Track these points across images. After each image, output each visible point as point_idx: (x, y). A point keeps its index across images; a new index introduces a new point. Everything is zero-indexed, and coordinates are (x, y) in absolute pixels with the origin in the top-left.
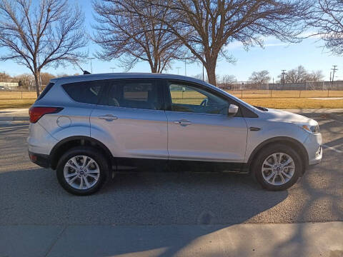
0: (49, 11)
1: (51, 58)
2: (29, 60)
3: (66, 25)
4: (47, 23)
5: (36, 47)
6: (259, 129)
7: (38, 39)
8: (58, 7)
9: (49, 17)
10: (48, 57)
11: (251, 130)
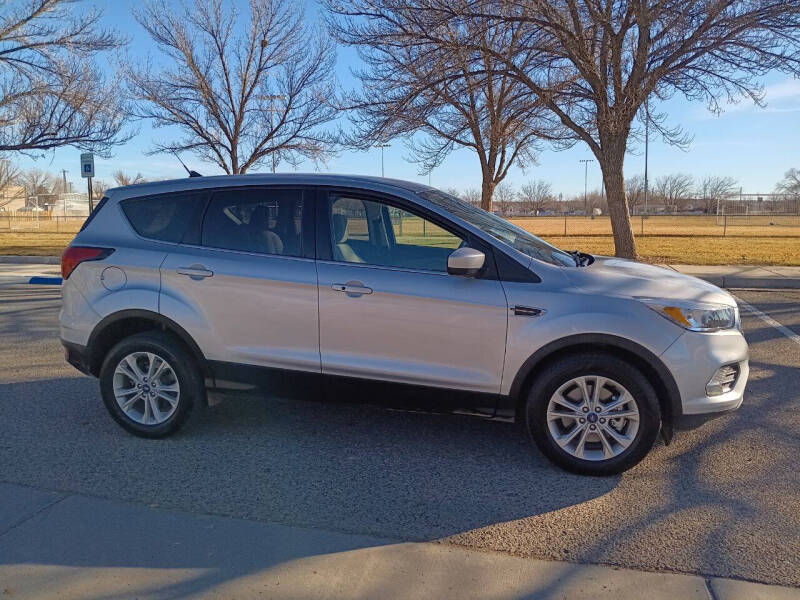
0: (264, 44)
1: (267, 146)
2: (223, 151)
3: (299, 75)
4: (260, 70)
5: (238, 123)
6: (537, 312)
7: (242, 105)
8: (282, 34)
9: (264, 59)
10: (261, 145)
11: (516, 313)
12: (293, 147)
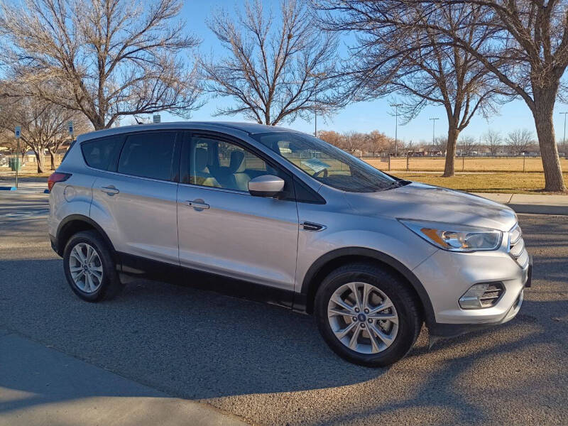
0: (289, 37)
1: (290, 107)
2: (260, 113)
3: (313, 57)
4: (286, 55)
5: (271, 93)
6: (319, 227)
7: (274, 81)
8: (301, 30)
9: (290, 47)
10: (285, 108)
11: (305, 228)
12: (306, 108)
